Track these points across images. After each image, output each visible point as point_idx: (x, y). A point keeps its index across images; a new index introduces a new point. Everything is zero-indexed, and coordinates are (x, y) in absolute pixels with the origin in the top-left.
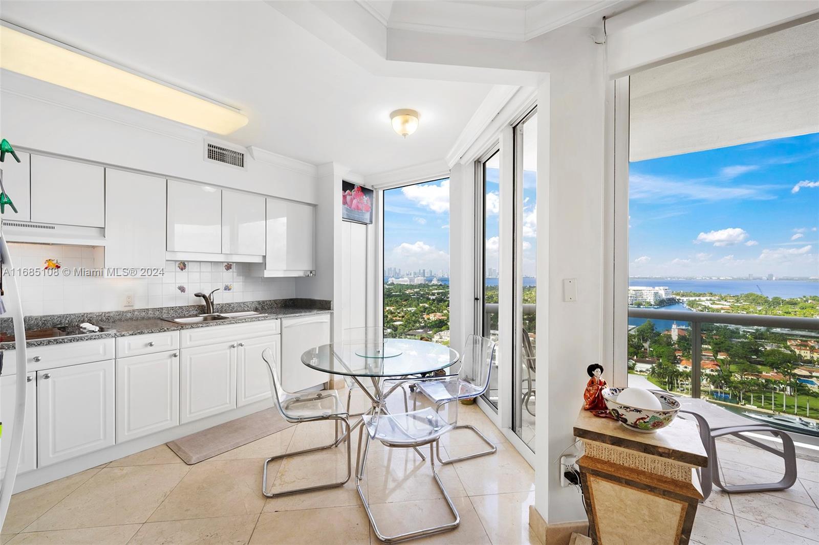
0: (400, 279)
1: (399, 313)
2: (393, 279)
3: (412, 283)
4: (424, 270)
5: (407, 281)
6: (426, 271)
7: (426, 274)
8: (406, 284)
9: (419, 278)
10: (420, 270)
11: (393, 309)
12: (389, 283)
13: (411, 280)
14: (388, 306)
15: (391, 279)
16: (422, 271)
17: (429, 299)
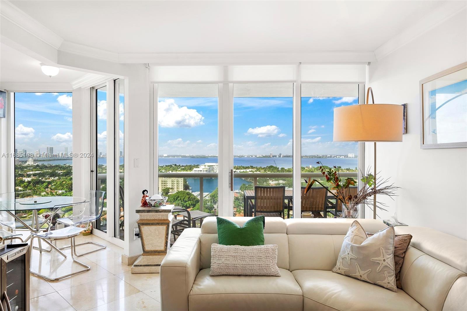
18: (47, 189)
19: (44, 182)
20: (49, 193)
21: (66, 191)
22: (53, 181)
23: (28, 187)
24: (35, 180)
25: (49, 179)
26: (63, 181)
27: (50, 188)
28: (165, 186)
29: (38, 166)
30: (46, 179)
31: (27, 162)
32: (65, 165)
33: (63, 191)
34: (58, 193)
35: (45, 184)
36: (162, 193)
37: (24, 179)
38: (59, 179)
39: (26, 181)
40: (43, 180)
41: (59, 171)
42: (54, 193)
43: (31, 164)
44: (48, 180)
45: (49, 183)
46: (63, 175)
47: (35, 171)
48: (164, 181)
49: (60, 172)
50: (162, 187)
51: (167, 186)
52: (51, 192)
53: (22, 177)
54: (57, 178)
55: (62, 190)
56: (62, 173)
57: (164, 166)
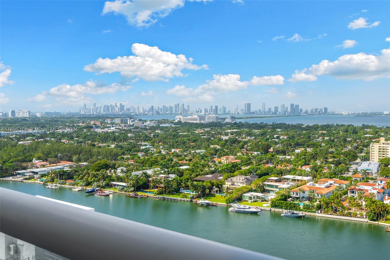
0: (189, 117)
1: (186, 156)
2: (181, 117)
3: (202, 122)
4: (216, 107)
5: (196, 119)
6: (219, 107)
7: (218, 111)
8: (195, 122)
9: (210, 115)
10: (212, 107)
11: (179, 151)
12: (176, 121)
13: (201, 118)
14: (173, 148)
15: (179, 117)
16: (214, 108)
17: (220, 140)
18: (242, 149)
19: (240, 142)
20: (245, 154)
21: (262, 153)
22: (249, 141)
23: (226, 146)
24: (232, 139)
25: (245, 138)
26: (259, 142)
27: (246, 149)
28: (383, 155)
29: (235, 123)
30: (242, 138)
31: (226, 119)
32: (262, 123)
33: (258, 153)
34: (253, 154)
35: (241, 144)
36: (380, 164)
37: (222, 137)
38: (255, 139)
39: (224, 139)
40: (240, 139)
41: (255, 130)
42: (249, 154)
43: (229, 122)
44: (244, 140)
45: (246, 143)
46: (259, 135)
47: (233, 129)
48: (383, 148)
49: (257, 131)
50: (380, 157)
51: (387, 156)
52: (247, 153)
53: (220, 135)
54: (254, 137)
55: (257, 151)
56: (258, 132)
57: (384, 128)
